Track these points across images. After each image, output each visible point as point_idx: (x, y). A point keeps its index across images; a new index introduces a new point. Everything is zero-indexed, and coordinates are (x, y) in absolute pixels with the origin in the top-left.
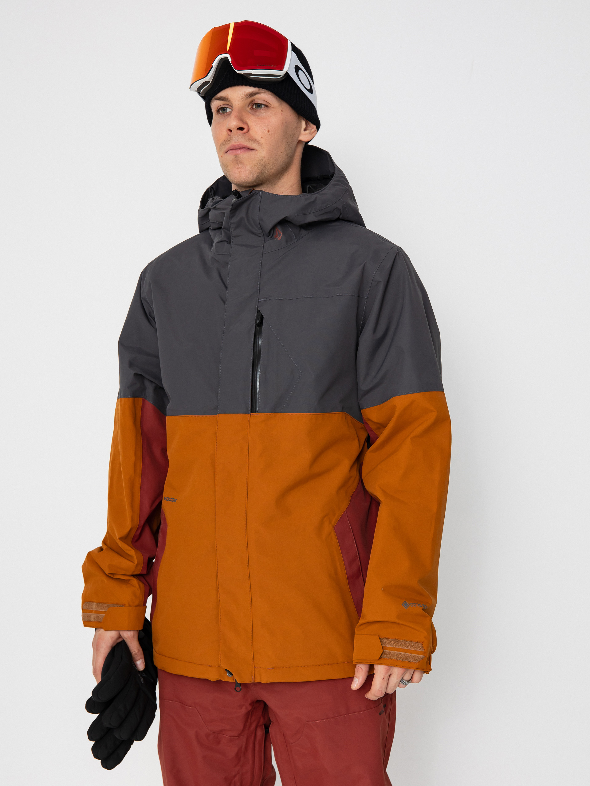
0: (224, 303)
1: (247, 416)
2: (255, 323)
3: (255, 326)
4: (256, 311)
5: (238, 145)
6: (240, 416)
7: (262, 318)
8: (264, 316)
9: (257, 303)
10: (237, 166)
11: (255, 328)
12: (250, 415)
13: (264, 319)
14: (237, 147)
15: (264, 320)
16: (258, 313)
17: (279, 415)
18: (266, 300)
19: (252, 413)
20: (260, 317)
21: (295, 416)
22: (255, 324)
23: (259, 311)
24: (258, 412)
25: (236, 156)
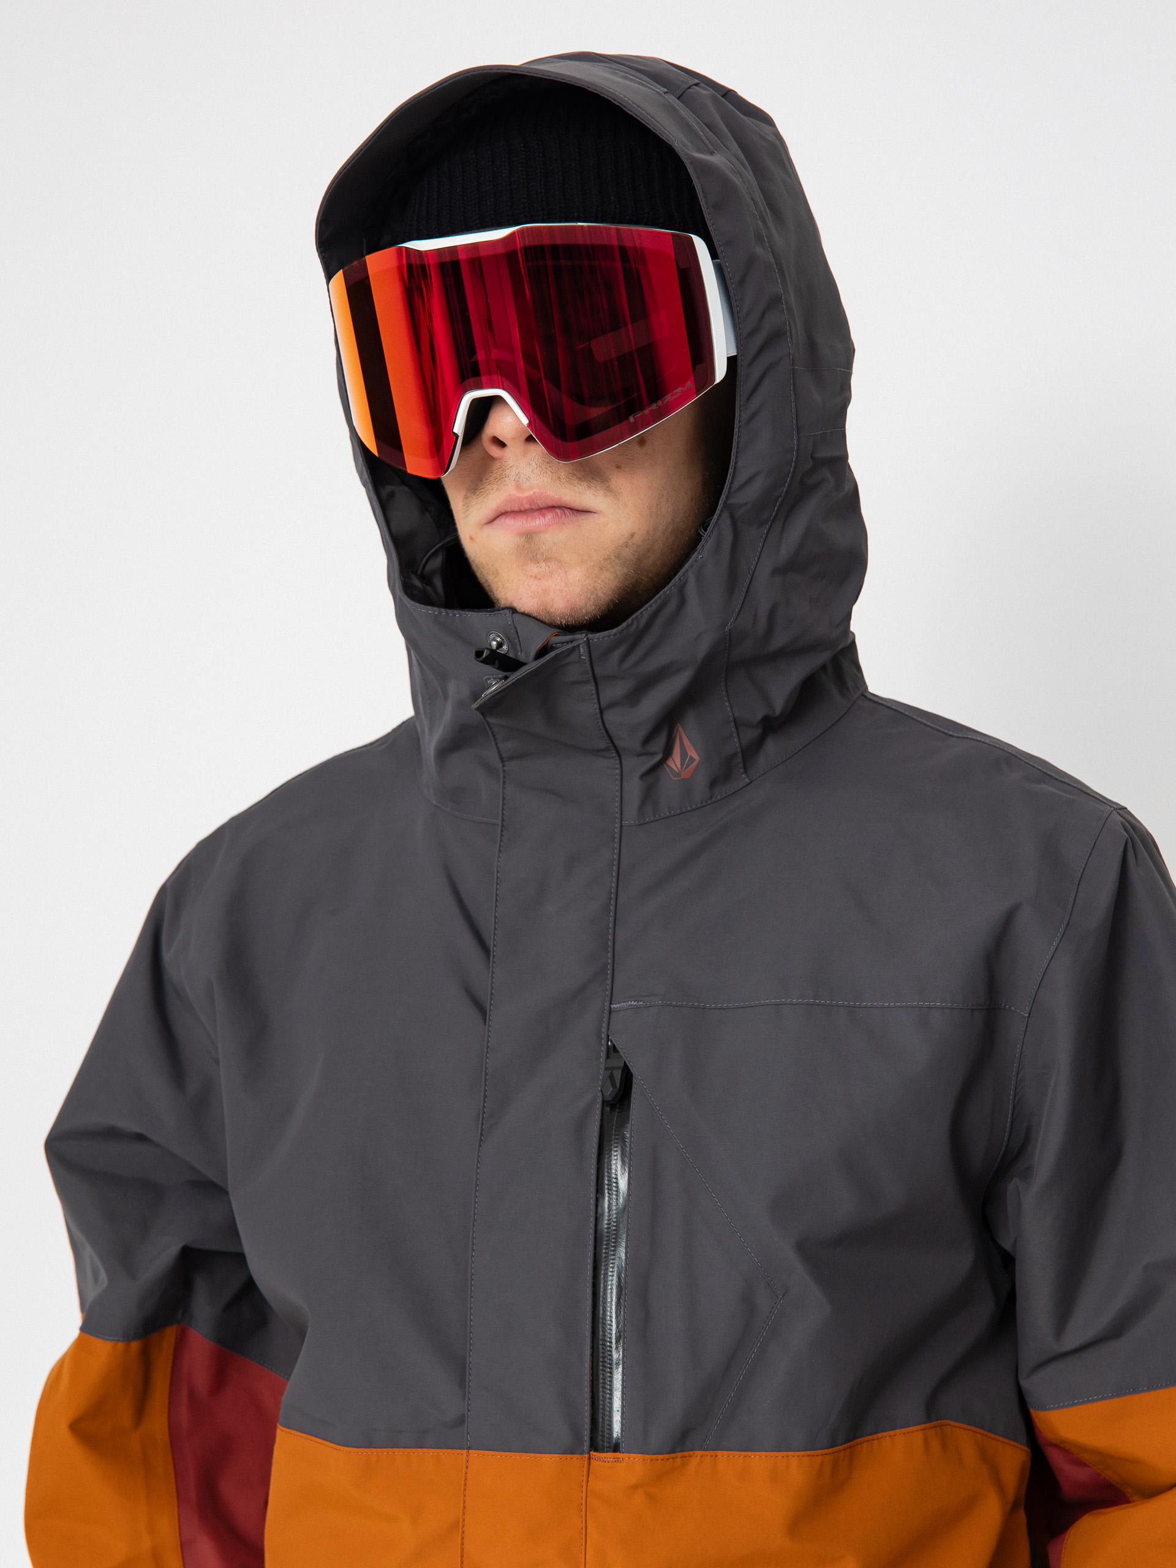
0: (483, 1011)
1: (576, 1461)
2: (600, 1094)
3: (599, 1106)
4: (604, 1049)
5: (531, 500)
6: (549, 1461)
7: (627, 1076)
8: (634, 1070)
9: (606, 1015)
10: (534, 569)
11: (603, 1109)
12: (589, 1458)
13: (634, 1081)
14: (527, 506)
15: (634, 1086)
16: (608, 1057)
17: (697, 1461)
18: (637, 1008)
19: (596, 1450)
20: (618, 1075)
21: (760, 1462)
22: (599, 1100)
23: (612, 1051)
24: (616, 1448)
25: (529, 536)
